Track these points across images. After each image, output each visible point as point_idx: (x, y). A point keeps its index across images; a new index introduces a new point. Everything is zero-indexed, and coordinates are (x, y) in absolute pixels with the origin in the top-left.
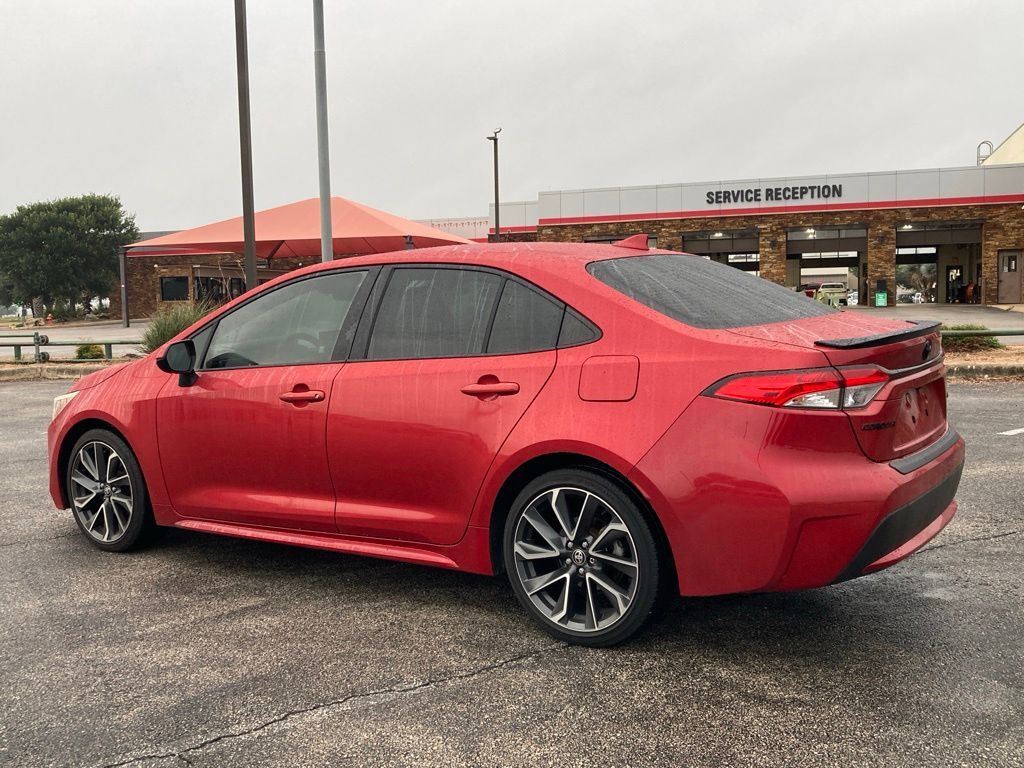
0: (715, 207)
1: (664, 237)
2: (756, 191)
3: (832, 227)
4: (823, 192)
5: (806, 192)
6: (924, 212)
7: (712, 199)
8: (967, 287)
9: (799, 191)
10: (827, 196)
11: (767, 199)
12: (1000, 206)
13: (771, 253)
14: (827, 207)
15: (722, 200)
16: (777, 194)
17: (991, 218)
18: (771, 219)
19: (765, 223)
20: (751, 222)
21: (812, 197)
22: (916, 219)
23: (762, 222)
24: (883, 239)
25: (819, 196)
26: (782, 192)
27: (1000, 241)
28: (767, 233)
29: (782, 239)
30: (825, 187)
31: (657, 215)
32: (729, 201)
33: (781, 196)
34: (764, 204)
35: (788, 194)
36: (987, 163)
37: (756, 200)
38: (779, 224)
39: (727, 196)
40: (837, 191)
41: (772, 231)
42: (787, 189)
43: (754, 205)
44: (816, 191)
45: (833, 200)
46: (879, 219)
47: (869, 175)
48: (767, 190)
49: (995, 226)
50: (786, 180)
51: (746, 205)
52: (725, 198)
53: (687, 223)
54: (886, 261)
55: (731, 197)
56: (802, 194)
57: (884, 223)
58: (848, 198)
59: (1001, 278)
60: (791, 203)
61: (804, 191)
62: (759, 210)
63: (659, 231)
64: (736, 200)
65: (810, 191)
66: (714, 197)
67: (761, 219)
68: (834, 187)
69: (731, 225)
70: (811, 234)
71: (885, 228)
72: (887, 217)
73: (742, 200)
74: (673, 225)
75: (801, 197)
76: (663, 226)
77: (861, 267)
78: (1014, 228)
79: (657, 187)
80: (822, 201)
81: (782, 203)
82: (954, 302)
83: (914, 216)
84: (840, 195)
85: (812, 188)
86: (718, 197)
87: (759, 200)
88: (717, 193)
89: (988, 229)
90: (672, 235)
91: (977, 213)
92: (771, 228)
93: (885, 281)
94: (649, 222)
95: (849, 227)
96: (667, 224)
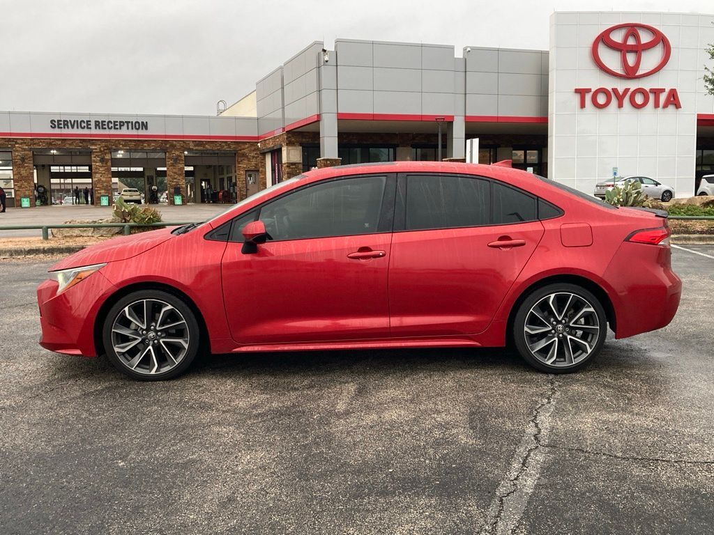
0: (57, 131)
1: (17, 151)
2: (88, 121)
3: (142, 150)
4: (135, 126)
5: (123, 125)
6: (200, 144)
7: (55, 125)
8: (219, 192)
9: (118, 124)
10: (138, 129)
11: (96, 128)
12: (245, 143)
13: (101, 167)
14: (138, 136)
15: (62, 126)
16: (103, 125)
17: (240, 150)
18: (99, 143)
19: (96, 145)
20: (85, 144)
21: (128, 129)
22: (197, 148)
23: (93, 144)
24: (176, 160)
25: (132, 129)
26: (106, 123)
27: (247, 164)
28: (96, 152)
29: (108, 157)
30: (136, 122)
31: (11, 134)
32: (68, 128)
33: (106, 127)
34: (94, 131)
35: (110, 125)
36: (224, 114)
37: (88, 128)
38: (106, 146)
39: (66, 123)
40: (145, 126)
41: (101, 151)
42: (110, 122)
43: (86, 131)
44: (130, 125)
45: (141, 132)
46: (173, 146)
47: (165, 116)
48: (96, 122)
49: (244, 155)
50: (108, 115)
51: (80, 131)
52: (64, 125)
53: (36, 141)
54: (180, 175)
55: (69, 124)
56: (121, 126)
57: (177, 149)
58: (152, 131)
59: (248, 188)
60: (113, 132)
61: (122, 124)
62: (91, 135)
63: (13, 146)
64: (73, 127)
65: (126, 124)
66: (56, 124)
67: (92, 142)
68: (143, 123)
69: (70, 145)
70: (120, 154)
71: (177, 153)
72: (178, 145)
73: (78, 128)
74: (24, 142)
75: (120, 128)
76: (16, 143)
77: (146, 178)
78: (253, 157)
79: (9, 113)
80: (135, 132)
81: (107, 132)
82: (209, 202)
83: (195, 146)
84: (146, 129)
85: (128, 122)
86: (59, 124)
87: (90, 128)
88: (58, 121)
89: (240, 157)
90: (25, 150)
91: (232, 146)
92: (100, 149)
93: (179, 188)
94: (5, 139)
95: (154, 151)
96: (19, 141)
